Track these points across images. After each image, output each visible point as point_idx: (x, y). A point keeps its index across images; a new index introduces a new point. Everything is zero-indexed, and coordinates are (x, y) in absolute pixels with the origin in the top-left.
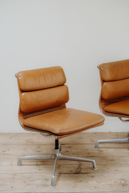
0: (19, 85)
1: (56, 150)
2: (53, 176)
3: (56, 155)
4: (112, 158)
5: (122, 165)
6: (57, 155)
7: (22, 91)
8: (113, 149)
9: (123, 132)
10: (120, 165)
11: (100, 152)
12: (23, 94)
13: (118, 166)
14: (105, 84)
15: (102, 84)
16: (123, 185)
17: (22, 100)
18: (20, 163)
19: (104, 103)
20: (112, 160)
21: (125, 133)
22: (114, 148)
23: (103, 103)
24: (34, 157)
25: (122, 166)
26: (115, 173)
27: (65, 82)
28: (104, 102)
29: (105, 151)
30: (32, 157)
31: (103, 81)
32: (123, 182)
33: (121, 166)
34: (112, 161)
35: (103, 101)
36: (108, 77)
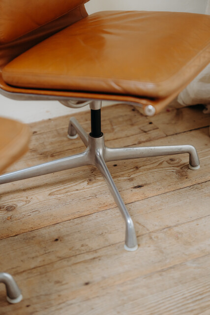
4: (53, 232)
5: (96, 251)
8: (46, 192)
9: (50, 120)
10: (91, 256)
11: (10, 214)
13: (85, 262)
20: (57, 240)
21: (56, 119)
22: (46, 185)
25: (99, 258)
26: (88, 299)
29: (21, 202)
33: (94, 258)
34: (58, 242)
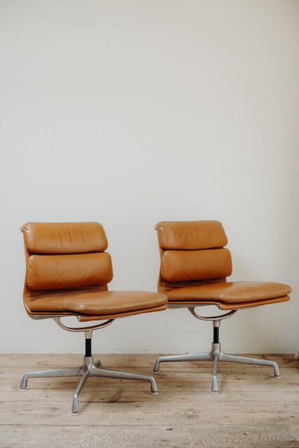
0: (26, 242)
1: (87, 358)
2: (76, 396)
3: (87, 367)
5: (195, 392)
6: (89, 367)
7: (31, 252)
12: (32, 257)
14: (166, 253)
15: (162, 254)
16: (190, 417)
17: (29, 266)
18: (24, 384)
19: (166, 288)
23: (163, 288)
24: (48, 373)
25: (195, 394)
26: (179, 402)
27: (106, 247)
28: (166, 286)
30: (45, 373)
31: (164, 249)
32: (190, 413)
35: (164, 284)
36: (172, 241)
